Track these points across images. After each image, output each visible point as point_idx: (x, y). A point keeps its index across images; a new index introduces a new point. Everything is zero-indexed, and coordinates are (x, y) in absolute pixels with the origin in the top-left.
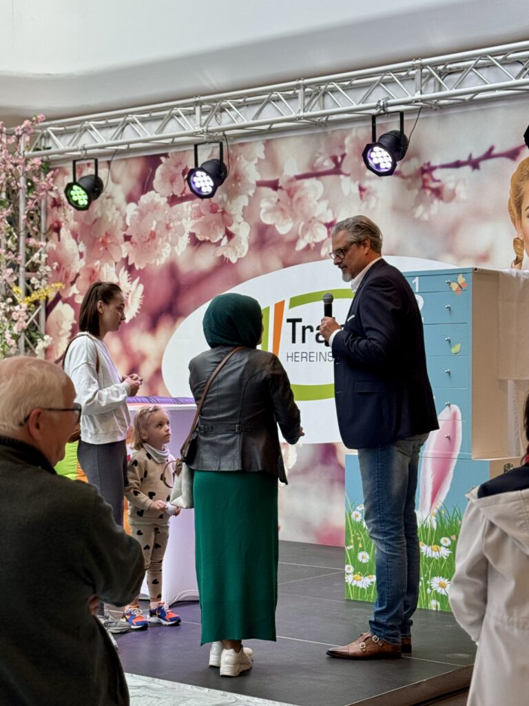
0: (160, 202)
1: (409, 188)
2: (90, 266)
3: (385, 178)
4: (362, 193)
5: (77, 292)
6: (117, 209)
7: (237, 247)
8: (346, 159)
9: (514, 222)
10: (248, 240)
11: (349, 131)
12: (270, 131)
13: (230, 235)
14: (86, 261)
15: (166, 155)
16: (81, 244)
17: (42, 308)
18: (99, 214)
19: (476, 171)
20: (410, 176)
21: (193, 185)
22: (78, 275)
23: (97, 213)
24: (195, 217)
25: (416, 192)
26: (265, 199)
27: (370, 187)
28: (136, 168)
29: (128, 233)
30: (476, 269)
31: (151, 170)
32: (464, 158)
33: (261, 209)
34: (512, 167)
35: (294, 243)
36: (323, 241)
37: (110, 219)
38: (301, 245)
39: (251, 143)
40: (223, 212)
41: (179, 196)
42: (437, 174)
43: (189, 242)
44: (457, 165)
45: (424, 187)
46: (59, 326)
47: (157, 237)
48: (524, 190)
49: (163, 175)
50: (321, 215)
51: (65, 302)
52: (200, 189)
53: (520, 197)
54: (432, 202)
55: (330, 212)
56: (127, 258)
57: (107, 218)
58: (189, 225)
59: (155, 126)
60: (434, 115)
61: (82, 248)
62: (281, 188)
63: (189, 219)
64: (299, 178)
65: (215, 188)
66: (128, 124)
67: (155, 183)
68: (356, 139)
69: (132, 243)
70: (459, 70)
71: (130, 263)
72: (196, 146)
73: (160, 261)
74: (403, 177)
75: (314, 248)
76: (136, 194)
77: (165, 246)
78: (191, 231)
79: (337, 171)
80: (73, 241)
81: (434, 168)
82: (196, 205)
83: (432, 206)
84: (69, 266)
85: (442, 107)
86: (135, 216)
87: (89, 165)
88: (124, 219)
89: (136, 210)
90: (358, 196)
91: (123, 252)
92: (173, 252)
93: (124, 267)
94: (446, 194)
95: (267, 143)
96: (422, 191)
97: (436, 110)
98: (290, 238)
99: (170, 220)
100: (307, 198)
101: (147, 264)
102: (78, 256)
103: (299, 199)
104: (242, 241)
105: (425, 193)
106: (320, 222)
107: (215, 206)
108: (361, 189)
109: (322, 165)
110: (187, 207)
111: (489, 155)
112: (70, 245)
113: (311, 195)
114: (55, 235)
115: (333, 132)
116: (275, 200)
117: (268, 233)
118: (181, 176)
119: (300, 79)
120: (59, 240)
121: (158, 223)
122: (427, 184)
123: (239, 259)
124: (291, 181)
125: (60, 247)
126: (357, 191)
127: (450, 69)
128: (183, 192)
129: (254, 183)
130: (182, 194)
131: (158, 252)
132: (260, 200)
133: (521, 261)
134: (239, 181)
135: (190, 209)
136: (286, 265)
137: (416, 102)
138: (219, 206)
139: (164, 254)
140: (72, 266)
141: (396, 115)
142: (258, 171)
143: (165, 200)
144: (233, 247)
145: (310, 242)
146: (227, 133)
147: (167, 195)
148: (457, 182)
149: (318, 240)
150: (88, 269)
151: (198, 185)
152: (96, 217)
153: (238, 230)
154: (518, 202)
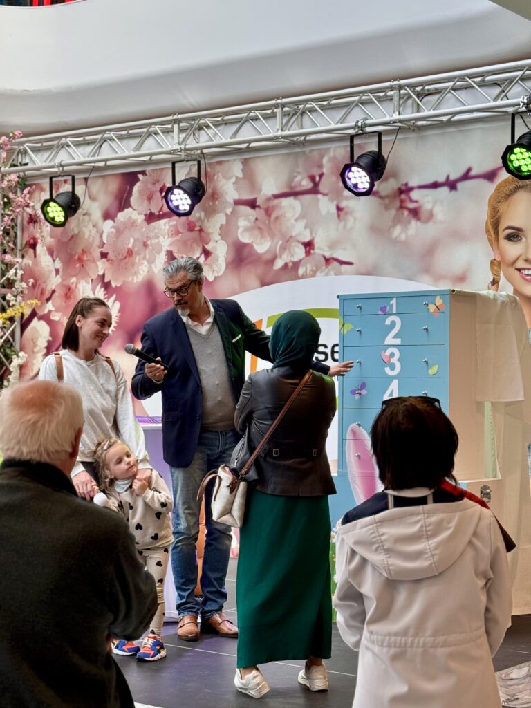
0: (136, 220)
1: (387, 208)
2: (66, 283)
3: (362, 198)
4: (340, 213)
5: (53, 309)
6: (94, 226)
7: (214, 265)
8: (324, 178)
9: (491, 244)
10: (225, 258)
11: (327, 150)
12: (248, 150)
13: (207, 253)
14: (61, 278)
15: (143, 173)
16: (57, 260)
17: (17, 324)
18: (76, 231)
19: (453, 192)
20: (387, 197)
21: (170, 203)
22: (54, 292)
23: (73, 230)
24: (172, 234)
25: (393, 212)
26: (243, 218)
27: (347, 207)
28: (114, 185)
29: (104, 250)
30: (453, 291)
31: (128, 188)
32: (442, 179)
33: (238, 227)
34: (489, 188)
35: (271, 261)
36: (301, 261)
37: (86, 237)
38: (279, 264)
39: (228, 161)
40: (201, 230)
41: (157, 213)
42: (415, 195)
43: (166, 260)
44: (435, 185)
45: (402, 207)
46: (34, 343)
47: (134, 254)
48: (501, 212)
49: (140, 192)
50: (299, 234)
51: (40, 318)
52: (177, 207)
53: (497, 219)
54: (409, 223)
55: (308, 231)
56: (104, 275)
57: (84, 236)
58: (166, 243)
59: (133, 143)
60: (412, 135)
61: (58, 264)
62: (259, 207)
63: (166, 237)
64: (276, 197)
65: (192, 207)
66: (105, 141)
67: (133, 200)
68: (333, 159)
69: (108, 260)
70: (437, 92)
71: (106, 281)
72: (173, 164)
73: (137, 278)
74: (381, 197)
75: (292, 267)
76: (113, 211)
77: (143, 263)
78: (169, 249)
79: (315, 190)
80: (49, 258)
81: (412, 189)
82: (173, 223)
83: (409, 227)
84: (45, 282)
85: (420, 128)
86: (112, 233)
87: (65, 181)
88: (101, 236)
89: (112, 228)
90: (336, 215)
91: (100, 268)
92: (150, 270)
93: (100, 284)
94: (423, 215)
95: (245, 162)
96: (400, 211)
97: (414, 131)
98: (269, 256)
99: (147, 237)
100: (285, 217)
101: (124, 281)
102: (54, 273)
103: (277, 218)
104: (219, 259)
105: (403, 214)
106: (298, 241)
107: (192, 225)
108: (339, 209)
109: (300, 184)
110: (164, 225)
111: (466, 176)
112: (45, 261)
113: (289, 215)
114: (31, 251)
115: (311, 151)
116: (253, 219)
117: (246, 252)
118: (159, 193)
119: (278, 98)
120: (35, 256)
121: (135, 240)
122: (404, 205)
123: (216, 278)
124: (268, 199)
125: (36, 263)
126: (334, 210)
127: (428, 90)
128: (161, 210)
129: (232, 201)
130: (159, 212)
131: (136, 270)
132: (237, 218)
133: (498, 282)
134: (217, 199)
135: (167, 227)
136: (263, 284)
137: (394, 122)
138: (196, 223)
139: (141, 272)
140: (48, 282)
141: (374, 135)
142: (236, 189)
143: (143, 217)
144: (211, 266)
145: (288, 261)
146: (205, 151)
147: (144, 213)
148: (435, 203)
149: (296, 259)
150: (64, 286)
151: (175, 203)
152: (72, 234)
153: (215, 248)
154: (495, 223)
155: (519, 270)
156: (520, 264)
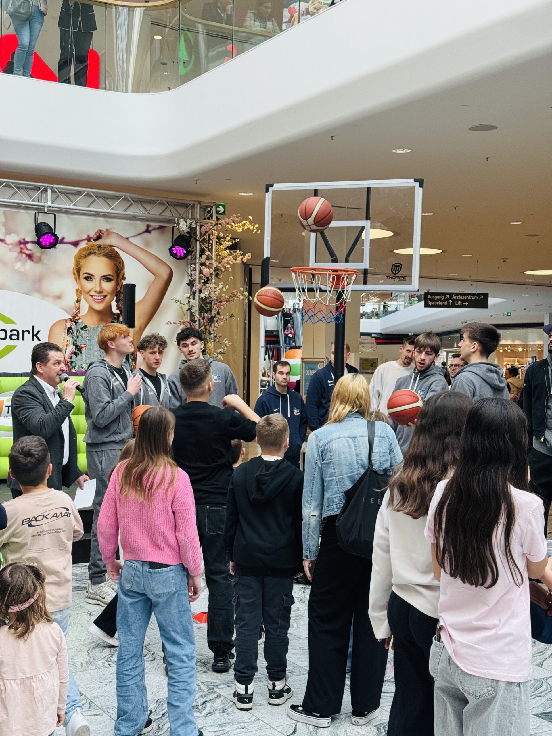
1: (10, 251)
9: (76, 279)
20: (11, 244)
25: (15, 254)
34: (75, 251)
42: (30, 246)
45: (21, 252)
48: (81, 264)
53: (79, 267)
54: (26, 262)
74: (6, 244)
81: (27, 242)
83: (26, 264)
94: (35, 258)
96: (20, 254)
105: (22, 256)
111: (61, 241)
122: (23, 251)
133: (80, 301)
154: (78, 270)
155: (92, 296)
156: (92, 293)
